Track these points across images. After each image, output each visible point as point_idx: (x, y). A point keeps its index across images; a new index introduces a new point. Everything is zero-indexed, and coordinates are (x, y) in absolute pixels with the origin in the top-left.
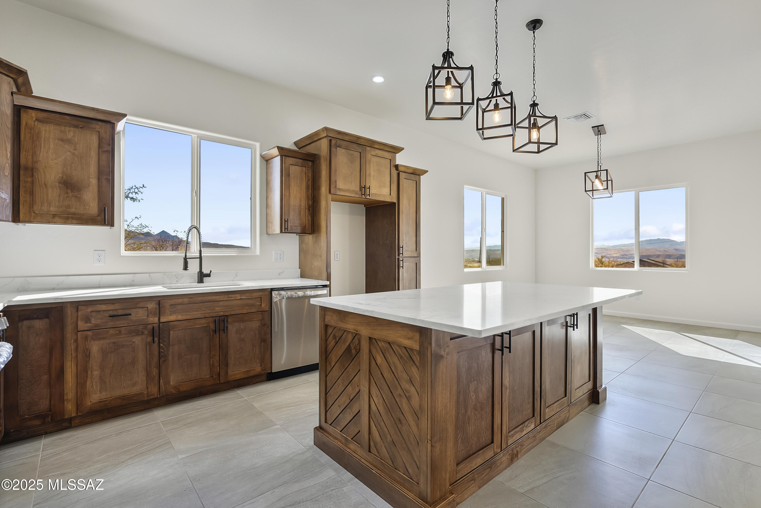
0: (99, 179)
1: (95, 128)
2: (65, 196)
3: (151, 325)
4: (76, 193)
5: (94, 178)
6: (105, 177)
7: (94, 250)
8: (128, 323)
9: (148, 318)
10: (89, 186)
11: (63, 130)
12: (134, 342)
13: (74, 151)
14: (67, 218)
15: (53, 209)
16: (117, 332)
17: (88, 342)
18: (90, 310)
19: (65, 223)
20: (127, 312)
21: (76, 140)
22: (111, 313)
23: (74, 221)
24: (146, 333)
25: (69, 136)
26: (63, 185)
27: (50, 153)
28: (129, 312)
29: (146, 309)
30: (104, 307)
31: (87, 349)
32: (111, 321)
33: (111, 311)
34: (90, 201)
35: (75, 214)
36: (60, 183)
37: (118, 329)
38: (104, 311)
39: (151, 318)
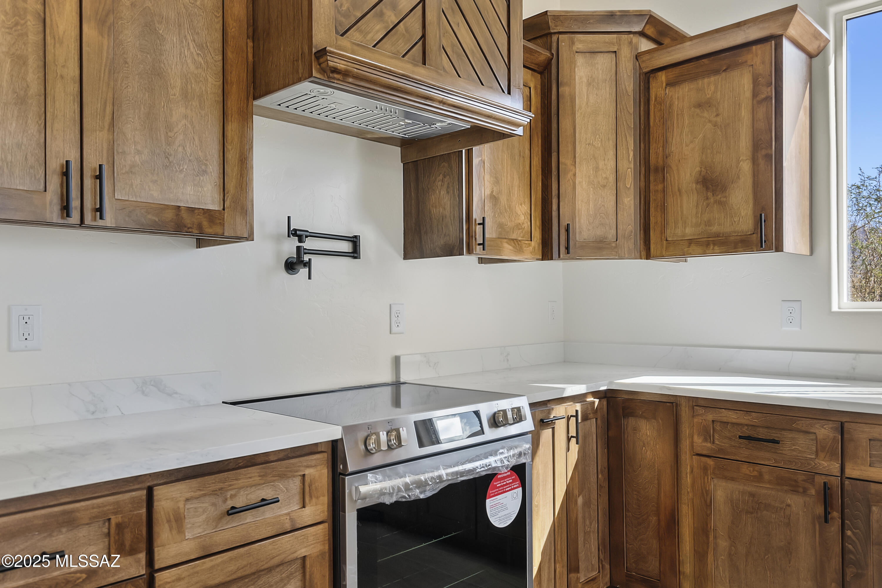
0: (754, 161)
1: (746, 62)
2: (705, 203)
3: (823, 477)
4: (719, 196)
5: (746, 160)
6: (764, 152)
7: (782, 301)
8: (776, 461)
9: (816, 460)
10: (738, 177)
11: (700, 88)
12: (789, 506)
13: (715, 119)
14: (708, 244)
15: (690, 231)
16: (755, 473)
17: (708, 479)
18: (710, 417)
19: (704, 254)
20: (774, 435)
21: (719, 97)
22: (746, 432)
23: (716, 248)
24: (813, 492)
25: (709, 95)
26: (702, 186)
27: (684, 134)
28: (779, 435)
29: (812, 437)
30: (732, 416)
31: (707, 492)
32: (747, 448)
33: (746, 427)
34: (740, 206)
35: (717, 235)
36: (697, 183)
37: (758, 468)
38: (733, 424)
39: (823, 460)
